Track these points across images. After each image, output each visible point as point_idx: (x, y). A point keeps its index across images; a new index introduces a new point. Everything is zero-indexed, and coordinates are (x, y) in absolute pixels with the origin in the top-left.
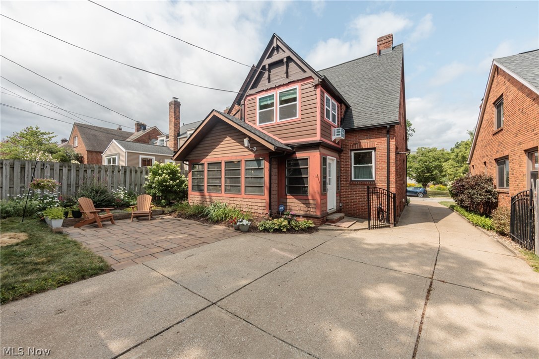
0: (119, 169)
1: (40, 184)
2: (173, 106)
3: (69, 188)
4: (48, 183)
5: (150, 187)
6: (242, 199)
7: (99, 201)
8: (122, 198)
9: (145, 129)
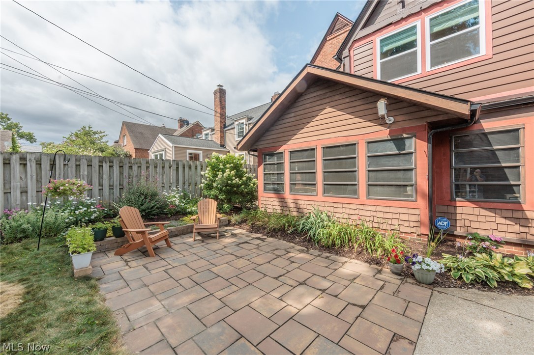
0: (170, 164)
1: (58, 188)
2: (218, 95)
3: (112, 190)
4: (72, 187)
5: (209, 187)
6: (361, 207)
7: (148, 208)
8: (177, 203)
9: (188, 124)
